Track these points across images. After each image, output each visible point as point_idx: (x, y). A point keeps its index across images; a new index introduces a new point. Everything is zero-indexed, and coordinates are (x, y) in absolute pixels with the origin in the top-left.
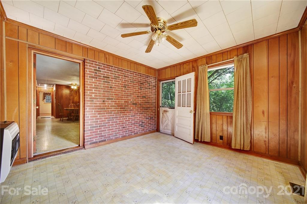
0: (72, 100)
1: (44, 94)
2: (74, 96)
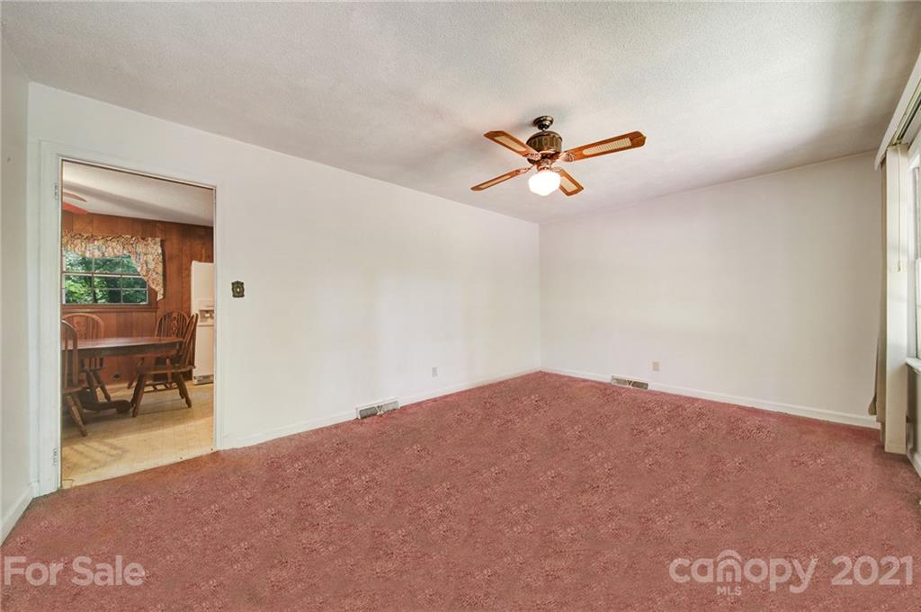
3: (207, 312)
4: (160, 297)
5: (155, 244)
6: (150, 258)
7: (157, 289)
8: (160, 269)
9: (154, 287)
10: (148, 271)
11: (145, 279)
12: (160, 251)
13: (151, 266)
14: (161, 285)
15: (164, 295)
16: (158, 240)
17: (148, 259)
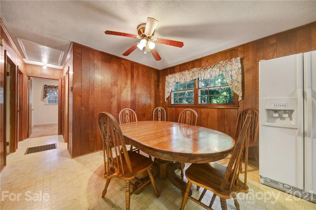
0: (116, 97)
1: (45, 88)
2: (121, 87)
3: (276, 111)
4: (240, 99)
5: (237, 62)
6: (234, 72)
7: (238, 93)
8: (240, 79)
9: (236, 92)
10: (232, 82)
11: (231, 87)
12: (240, 66)
13: (234, 78)
14: (241, 90)
15: (243, 97)
16: (239, 58)
17: (233, 74)
